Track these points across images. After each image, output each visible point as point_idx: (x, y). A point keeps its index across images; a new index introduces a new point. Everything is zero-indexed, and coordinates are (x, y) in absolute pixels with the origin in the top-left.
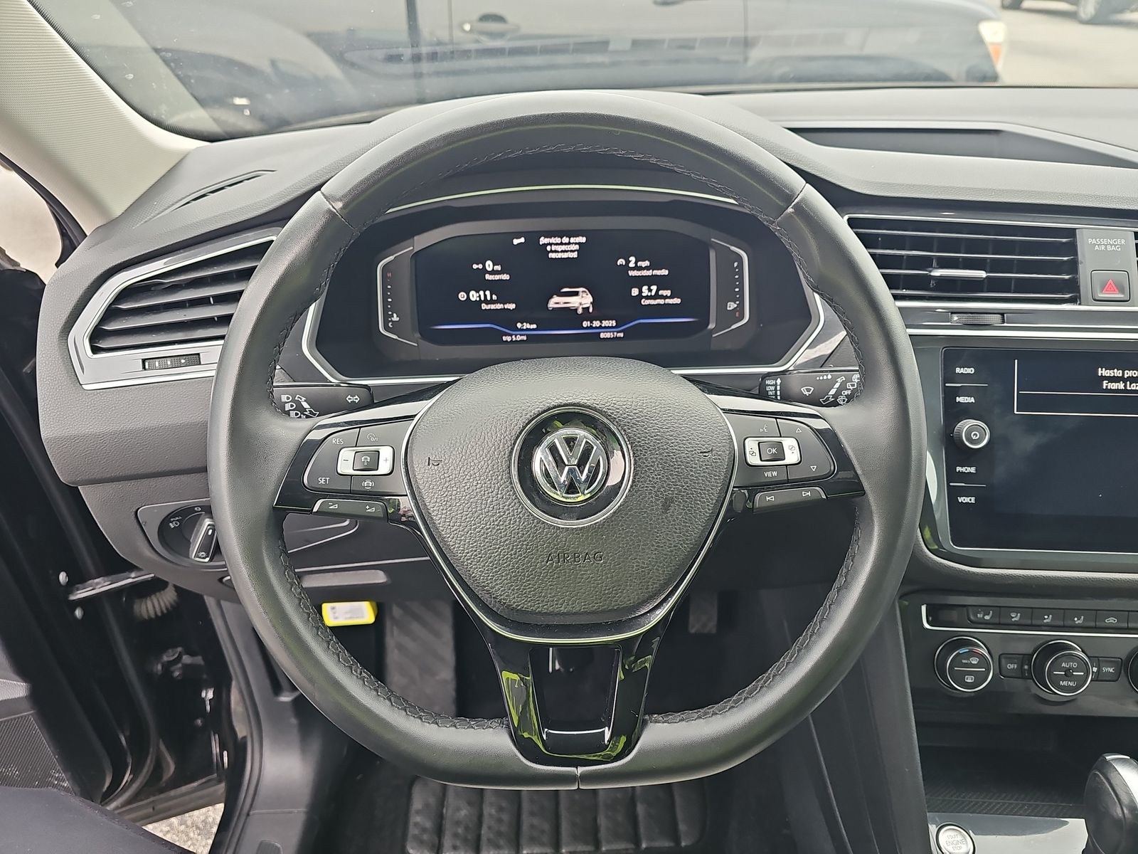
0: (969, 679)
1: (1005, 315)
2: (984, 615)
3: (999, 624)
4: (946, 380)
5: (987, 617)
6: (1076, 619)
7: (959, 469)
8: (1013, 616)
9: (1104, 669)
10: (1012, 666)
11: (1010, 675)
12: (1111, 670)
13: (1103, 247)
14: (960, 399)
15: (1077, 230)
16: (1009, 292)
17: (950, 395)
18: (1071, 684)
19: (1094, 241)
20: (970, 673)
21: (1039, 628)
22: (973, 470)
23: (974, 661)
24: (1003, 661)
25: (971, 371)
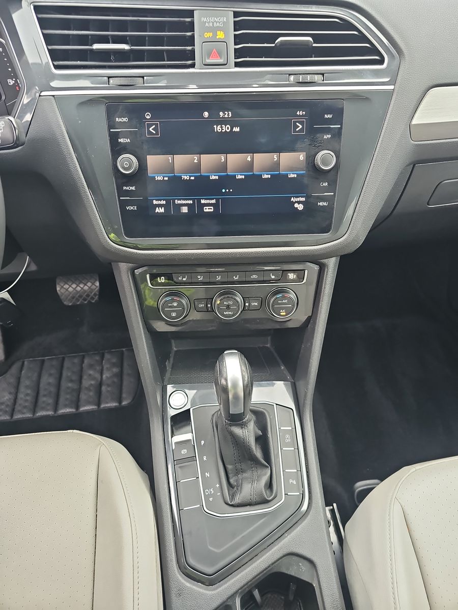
0: (174, 315)
1: (145, 78)
2: (182, 278)
3: (191, 283)
4: (110, 127)
5: (184, 279)
6: (234, 277)
7: (125, 188)
8: (199, 277)
9: (253, 304)
10: (201, 306)
11: (200, 310)
12: (256, 304)
13: (211, 25)
14: (121, 140)
15: (195, 11)
16: (143, 61)
17: (114, 137)
18: (230, 313)
19: (205, 20)
20: (174, 311)
21: (214, 283)
22: (133, 188)
23: (175, 304)
24: (196, 303)
25: (125, 120)
